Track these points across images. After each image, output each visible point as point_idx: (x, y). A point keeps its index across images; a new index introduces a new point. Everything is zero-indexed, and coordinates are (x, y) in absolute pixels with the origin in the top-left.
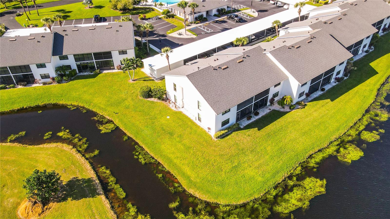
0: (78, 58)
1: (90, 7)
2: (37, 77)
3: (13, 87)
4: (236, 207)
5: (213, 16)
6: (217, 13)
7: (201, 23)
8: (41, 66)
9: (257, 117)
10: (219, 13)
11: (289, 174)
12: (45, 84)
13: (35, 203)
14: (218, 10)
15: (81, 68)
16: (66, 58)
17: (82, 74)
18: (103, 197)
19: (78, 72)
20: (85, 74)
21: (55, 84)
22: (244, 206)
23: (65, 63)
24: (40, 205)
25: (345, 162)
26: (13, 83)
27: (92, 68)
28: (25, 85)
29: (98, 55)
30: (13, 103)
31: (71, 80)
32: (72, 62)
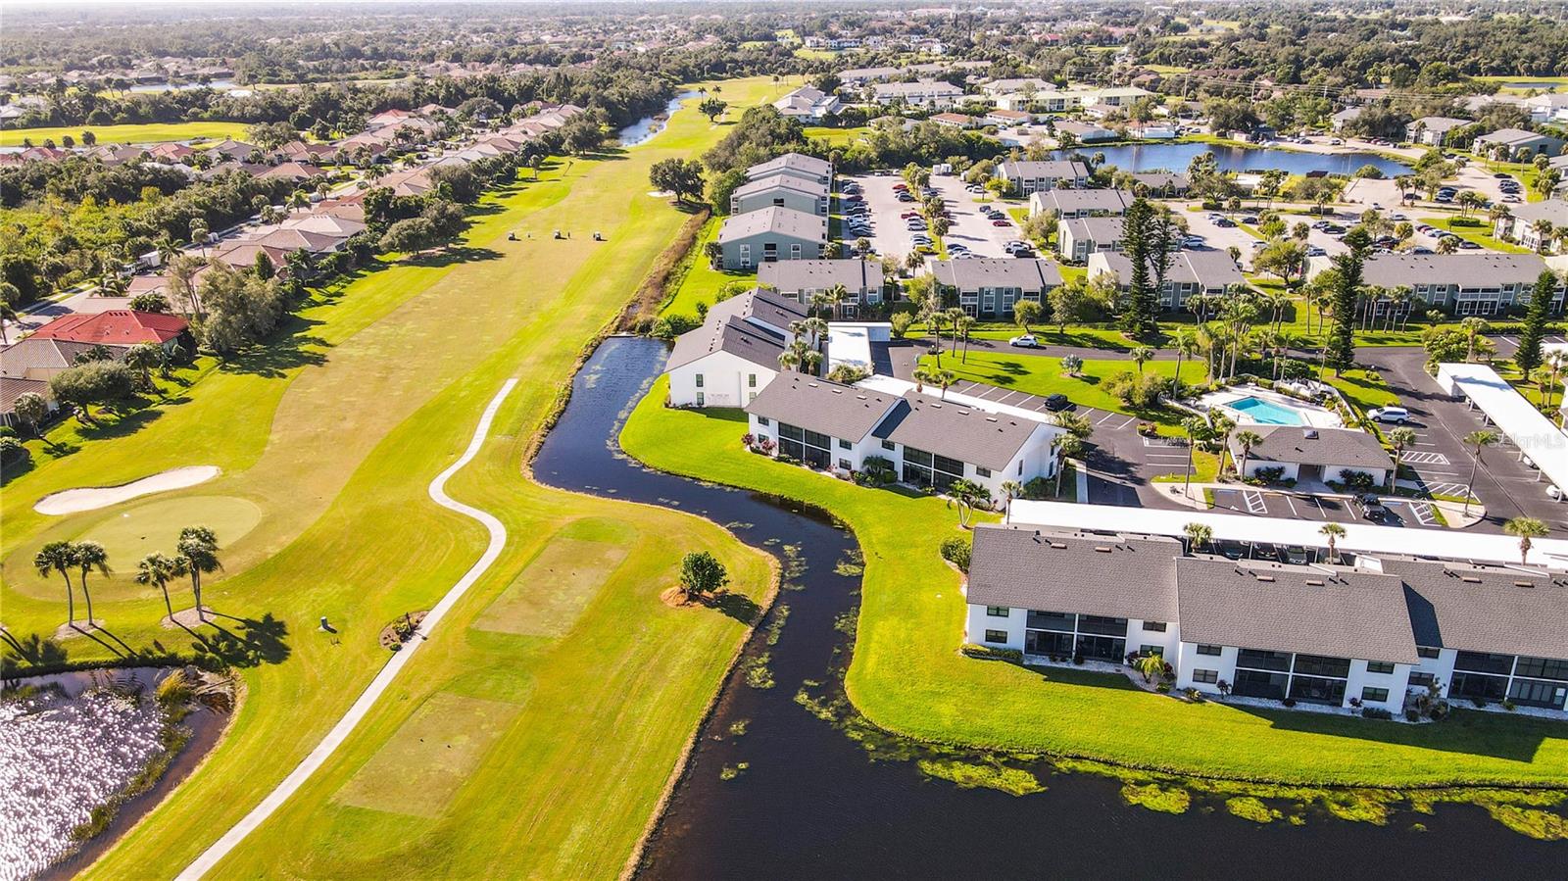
0: (910, 453)
1: (1072, 375)
2: (834, 461)
3: (797, 464)
4: (877, 730)
5: (1326, 484)
6: (1340, 480)
7: (1264, 487)
8: (846, 445)
9: (1073, 666)
10: (1348, 483)
11: (1005, 750)
12: (839, 476)
13: (684, 591)
14: (1345, 474)
15: (911, 474)
16: (889, 446)
17: (905, 485)
18: (751, 629)
19: (901, 478)
20: (911, 487)
21: (851, 484)
22: (889, 735)
23: (887, 454)
24: (686, 596)
25: (1127, 799)
26: (801, 458)
27: (926, 482)
28: (813, 468)
29: (942, 462)
30: (777, 485)
31: (879, 487)
32: (897, 457)
